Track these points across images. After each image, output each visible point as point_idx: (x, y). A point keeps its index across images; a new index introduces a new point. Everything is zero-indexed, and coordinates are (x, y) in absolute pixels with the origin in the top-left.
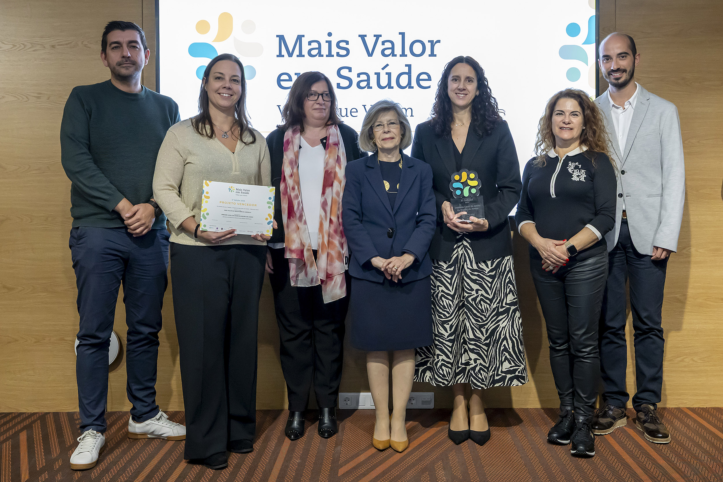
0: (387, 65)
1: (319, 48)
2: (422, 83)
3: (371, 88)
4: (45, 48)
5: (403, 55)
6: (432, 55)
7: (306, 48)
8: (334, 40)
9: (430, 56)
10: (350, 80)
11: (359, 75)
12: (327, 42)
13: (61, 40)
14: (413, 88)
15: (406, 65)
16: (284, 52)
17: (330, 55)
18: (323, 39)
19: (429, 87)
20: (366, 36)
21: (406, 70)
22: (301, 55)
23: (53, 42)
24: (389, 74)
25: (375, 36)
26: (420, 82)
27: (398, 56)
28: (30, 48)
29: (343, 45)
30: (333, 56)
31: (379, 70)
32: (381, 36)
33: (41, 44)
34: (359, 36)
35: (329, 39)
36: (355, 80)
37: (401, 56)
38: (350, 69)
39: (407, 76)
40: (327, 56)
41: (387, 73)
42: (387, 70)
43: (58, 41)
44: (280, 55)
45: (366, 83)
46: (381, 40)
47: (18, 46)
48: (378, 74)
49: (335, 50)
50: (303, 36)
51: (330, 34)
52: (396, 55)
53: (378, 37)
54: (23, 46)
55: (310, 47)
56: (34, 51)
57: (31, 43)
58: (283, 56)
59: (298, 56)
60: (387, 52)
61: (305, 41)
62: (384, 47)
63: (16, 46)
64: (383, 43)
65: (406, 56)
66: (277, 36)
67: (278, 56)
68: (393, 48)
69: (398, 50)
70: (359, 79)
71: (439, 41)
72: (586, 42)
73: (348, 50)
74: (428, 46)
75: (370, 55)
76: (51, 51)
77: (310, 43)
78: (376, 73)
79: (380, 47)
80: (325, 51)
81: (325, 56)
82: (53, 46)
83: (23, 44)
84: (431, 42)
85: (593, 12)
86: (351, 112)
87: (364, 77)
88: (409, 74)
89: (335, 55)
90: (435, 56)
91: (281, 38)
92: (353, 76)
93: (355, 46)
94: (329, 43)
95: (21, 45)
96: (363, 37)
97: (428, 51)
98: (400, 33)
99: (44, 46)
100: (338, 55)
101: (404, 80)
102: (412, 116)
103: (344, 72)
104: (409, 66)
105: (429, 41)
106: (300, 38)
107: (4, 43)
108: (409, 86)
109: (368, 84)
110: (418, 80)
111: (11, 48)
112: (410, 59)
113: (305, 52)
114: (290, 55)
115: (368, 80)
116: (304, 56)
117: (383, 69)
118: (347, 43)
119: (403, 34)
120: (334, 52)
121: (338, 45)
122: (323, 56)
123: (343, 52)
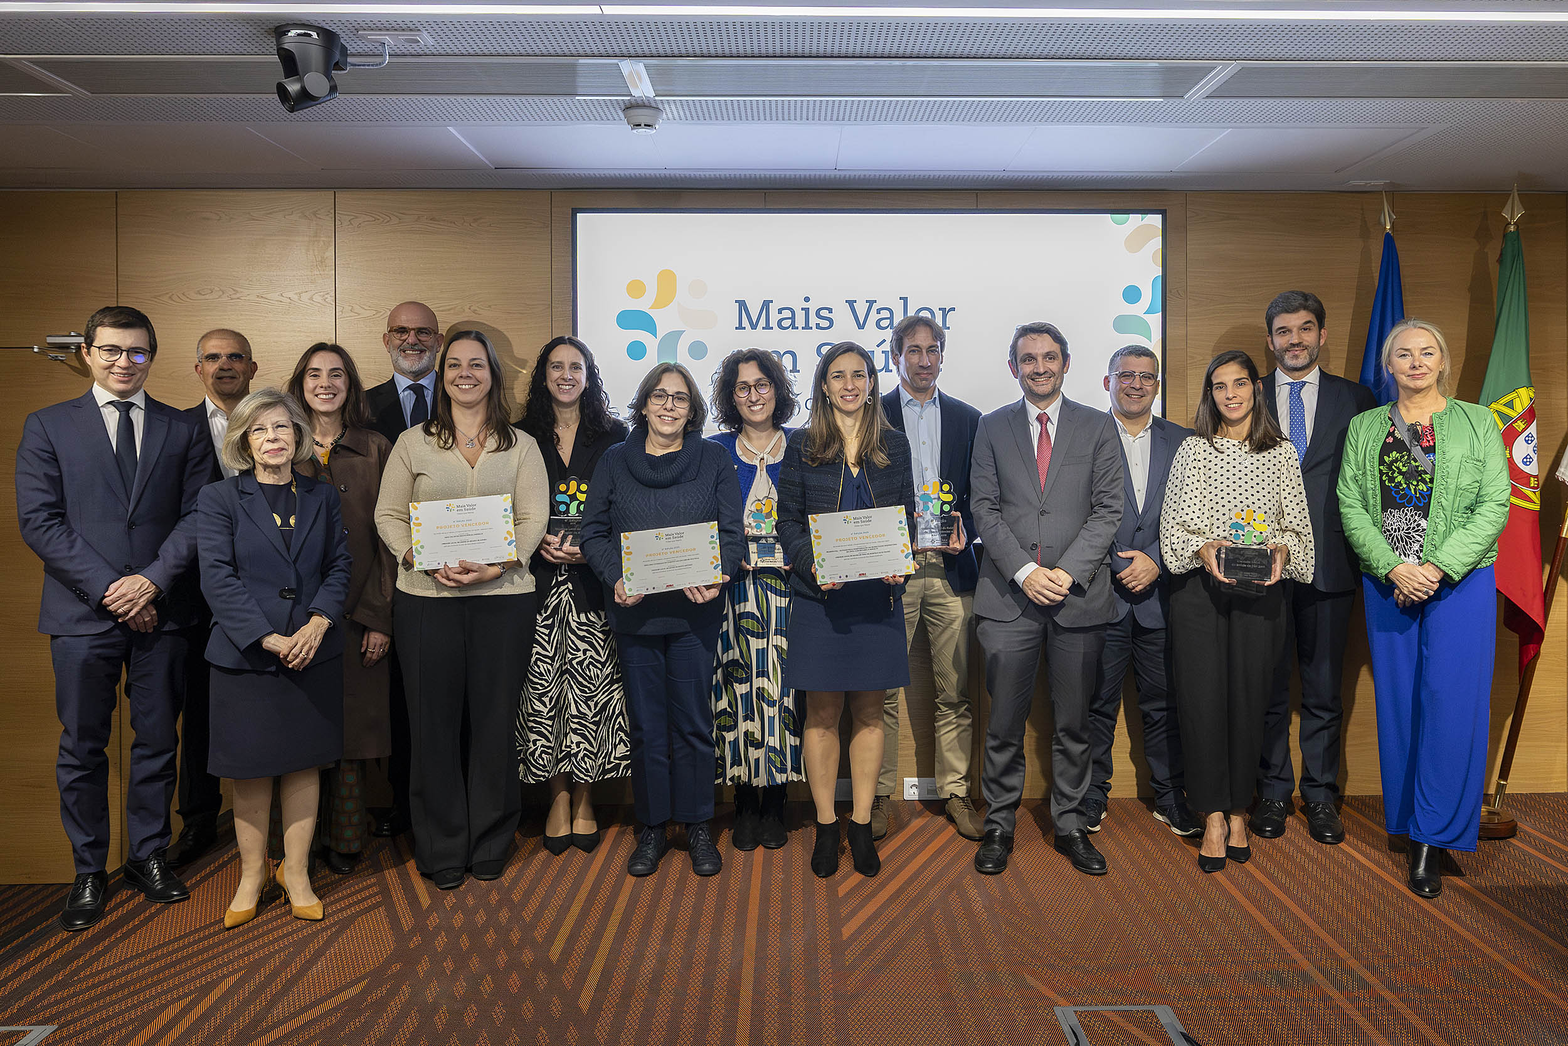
1: (793, 318)
7: (774, 317)
8: (813, 307)
12: (802, 309)
16: (745, 323)
17: (807, 327)
18: (798, 305)
20: (855, 302)
22: (768, 327)
25: (867, 301)
29: (824, 313)
30: (811, 328)
32: (875, 302)
34: (846, 302)
35: (806, 305)
40: (803, 328)
41: (883, 352)
44: (740, 327)
46: (875, 307)
49: (814, 320)
50: (772, 301)
51: (807, 299)
53: (871, 303)
55: (781, 316)
58: (744, 328)
59: (763, 328)
60: (884, 323)
61: (774, 309)
62: (880, 316)
64: (879, 311)
66: (736, 301)
67: (736, 328)
71: (953, 309)
72: (1150, 311)
73: (831, 321)
75: (861, 326)
77: (780, 311)
79: (874, 317)
80: (800, 321)
81: (800, 328)
84: (943, 310)
89: (814, 327)
91: (742, 304)
93: (842, 315)
94: (807, 310)
96: (851, 303)
98: (901, 298)
100: (818, 326)
105: (940, 309)
106: (766, 304)
107: (363, 308)
111: (374, 315)
113: (773, 323)
114: (754, 326)
116: (772, 328)
117: (878, 346)
118: (830, 310)
119: (905, 300)
120: (812, 324)
121: (818, 315)
122: (797, 328)
123: (825, 324)
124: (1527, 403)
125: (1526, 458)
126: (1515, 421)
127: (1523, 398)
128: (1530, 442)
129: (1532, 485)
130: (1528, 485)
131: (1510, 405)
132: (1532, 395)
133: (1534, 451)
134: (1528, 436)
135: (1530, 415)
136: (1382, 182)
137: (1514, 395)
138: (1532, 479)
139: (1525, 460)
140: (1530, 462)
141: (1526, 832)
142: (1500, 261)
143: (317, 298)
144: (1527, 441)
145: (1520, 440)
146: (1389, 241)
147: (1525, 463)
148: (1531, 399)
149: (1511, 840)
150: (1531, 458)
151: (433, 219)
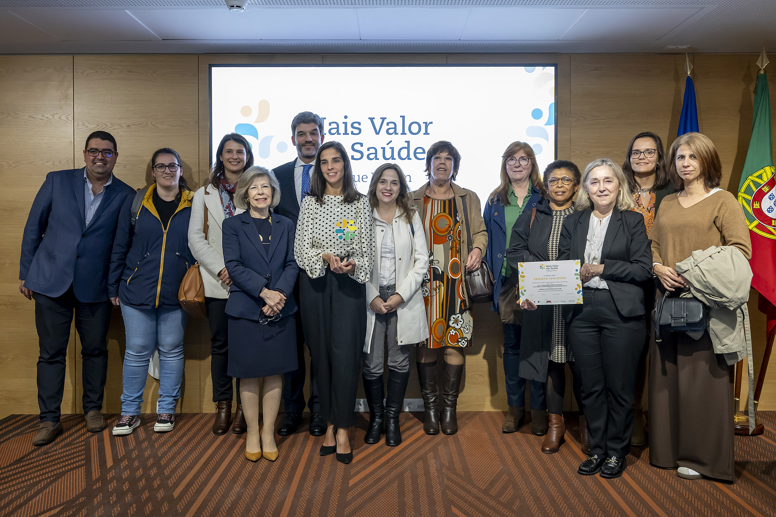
0: (391, 141)
1: (338, 128)
2: (418, 155)
3: (378, 159)
4: (122, 127)
5: (404, 133)
6: (426, 133)
8: (349, 122)
9: (424, 134)
10: (361, 153)
11: (368, 149)
12: (343, 123)
13: (136, 121)
14: (411, 159)
15: (406, 142)
17: (346, 133)
18: (341, 121)
20: (374, 118)
21: (406, 145)
23: (129, 122)
24: (392, 149)
25: (381, 118)
26: (417, 155)
27: (400, 134)
28: (111, 127)
29: (356, 125)
30: (348, 134)
31: (384, 145)
32: (386, 118)
33: (120, 124)
34: (369, 118)
35: (345, 120)
36: (366, 153)
38: (362, 145)
39: (406, 150)
40: (344, 134)
41: (390, 148)
42: (391, 145)
43: (132, 122)
45: (374, 155)
46: (386, 121)
47: (101, 125)
48: (384, 149)
49: (350, 129)
51: (346, 117)
52: (398, 134)
53: (383, 119)
54: (105, 126)
56: (113, 129)
57: (111, 123)
60: (391, 131)
62: (388, 127)
63: (99, 125)
64: (388, 124)
65: (406, 134)
68: (395, 128)
69: (399, 130)
70: (369, 152)
71: (431, 123)
72: (548, 124)
73: (360, 130)
74: (423, 126)
75: (377, 133)
76: (127, 130)
77: (330, 124)
78: (382, 148)
79: (385, 127)
80: (342, 130)
81: (342, 134)
82: (129, 126)
83: (105, 124)
85: (553, 100)
86: (362, 178)
87: (372, 151)
88: (408, 148)
89: (350, 133)
90: (429, 134)
92: (364, 149)
93: (366, 126)
94: (346, 124)
95: (104, 125)
96: (372, 119)
97: (423, 130)
98: (401, 116)
100: (352, 133)
101: (404, 153)
102: (410, 181)
103: (357, 147)
104: (408, 142)
105: (424, 123)
107: (90, 123)
108: (408, 157)
109: (376, 156)
110: (415, 153)
111: (96, 127)
112: (409, 137)
115: (376, 153)
117: (387, 144)
118: (359, 124)
119: (403, 117)
120: (349, 131)
121: (352, 126)
122: (340, 134)
123: (356, 131)
124: (770, 176)
125: (769, 208)
126: (763, 187)
127: (767, 173)
128: (772, 199)
129: (773, 225)
130: (770, 224)
131: (760, 177)
132: (773, 171)
133: (775, 204)
134: (771, 195)
135: (771, 183)
136: (685, 47)
137: (762, 171)
138: (773, 221)
139: (769, 210)
140: (772, 211)
141: (769, 432)
142: (755, 92)
143: (63, 117)
144: (770, 199)
145: (766, 197)
146: (690, 82)
147: (769, 212)
148: (773, 173)
149: (760, 436)
150: (772, 208)
151: (130, 72)
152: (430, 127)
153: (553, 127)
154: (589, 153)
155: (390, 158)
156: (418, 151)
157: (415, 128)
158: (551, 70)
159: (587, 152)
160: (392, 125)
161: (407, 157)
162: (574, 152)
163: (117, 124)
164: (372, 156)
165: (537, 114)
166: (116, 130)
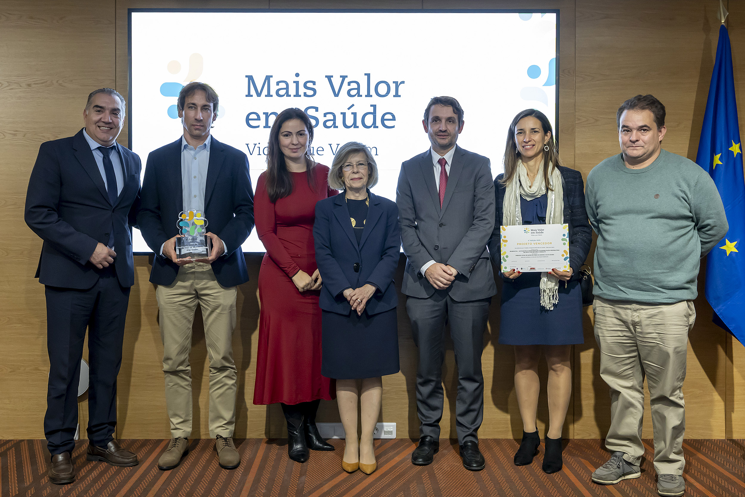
0: (353, 105)
1: (287, 88)
3: (337, 127)
4: (21, 86)
5: (369, 95)
6: (397, 95)
7: (274, 88)
8: (302, 81)
9: (394, 96)
10: (316, 120)
11: (325, 115)
12: (294, 82)
13: (37, 79)
14: (377, 127)
15: (371, 106)
16: (253, 92)
17: (297, 95)
18: (291, 79)
19: (393, 127)
20: (332, 76)
21: (371, 110)
22: (269, 95)
23: (30, 81)
24: (355, 114)
25: (341, 76)
26: (385, 122)
27: (364, 96)
28: (7, 86)
29: (310, 85)
30: (300, 96)
31: (345, 110)
32: (347, 77)
33: (18, 83)
34: (326, 76)
35: (297, 79)
36: (322, 119)
37: (366, 96)
38: (317, 109)
39: (372, 116)
40: (294, 96)
41: (352, 113)
42: (353, 110)
43: (34, 80)
44: (249, 95)
45: (332, 123)
46: (347, 80)
48: (344, 114)
49: (302, 90)
50: (272, 76)
51: (297, 75)
52: (361, 96)
53: (344, 77)
55: (278, 87)
56: (10, 89)
57: (8, 82)
58: (252, 96)
59: (266, 96)
60: (353, 92)
61: (273, 81)
62: (350, 87)
64: (349, 84)
65: (371, 96)
66: (246, 76)
67: (246, 96)
68: (358, 89)
69: (363, 91)
70: (326, 119)
71: (403, 82)
72: (547, 84)
73: (314, 90)
74: (393, 87)
75: (336, 95)
76: (27, 90)
77: (278, 83)
78: (341, 113)
79: (346, 88)
80: (292, 91)
81: (292, 96)
82: (29, 85)
84: (396, 83)
85: (553, 55)
86: (317, 151)
87: (330, 117)
88: (374, 113)
89: (302, 95)
90: (400, 96)
91: (250, 78)
92: (319, 115)
93: (322, 87)
94: (297, 83)
96: (329, 78)
97: (393, 91)
98: (365, 74)
99: (20, 85)
100: (305, 95)
101: (369, 120)
102: (376, 155)
103: (311, 112)
104: (374, 106)
105: (394, 82)
106: (268, 78)
108: (374, 125)
109: (334, 123)
110: (383, 120)
112: (375, 99)
113: (273, 92)
114: (259, 95)
115: (334, 120)
116: (272, 96)
117: (349, 109)
118: (314, 83)
119: (368, 75)
120: (301, 92)
121: (305, 86)
122: (290, 96)
123: (310, 93)
146: (724, 32)
151: (31, 18)
152: (401, 87)
153: (554, 87)
154: (597, 120)
155: (352, 125)
156: (387, 117)
157: (382, 89)
158: (552, 17)
159: (596, 120)
160: (354, 86)
161: (372, 125)
162: (579, 119)
163: (15, 83)
164: (329, 124)
165: (534, 72)
166: (13, 91)
